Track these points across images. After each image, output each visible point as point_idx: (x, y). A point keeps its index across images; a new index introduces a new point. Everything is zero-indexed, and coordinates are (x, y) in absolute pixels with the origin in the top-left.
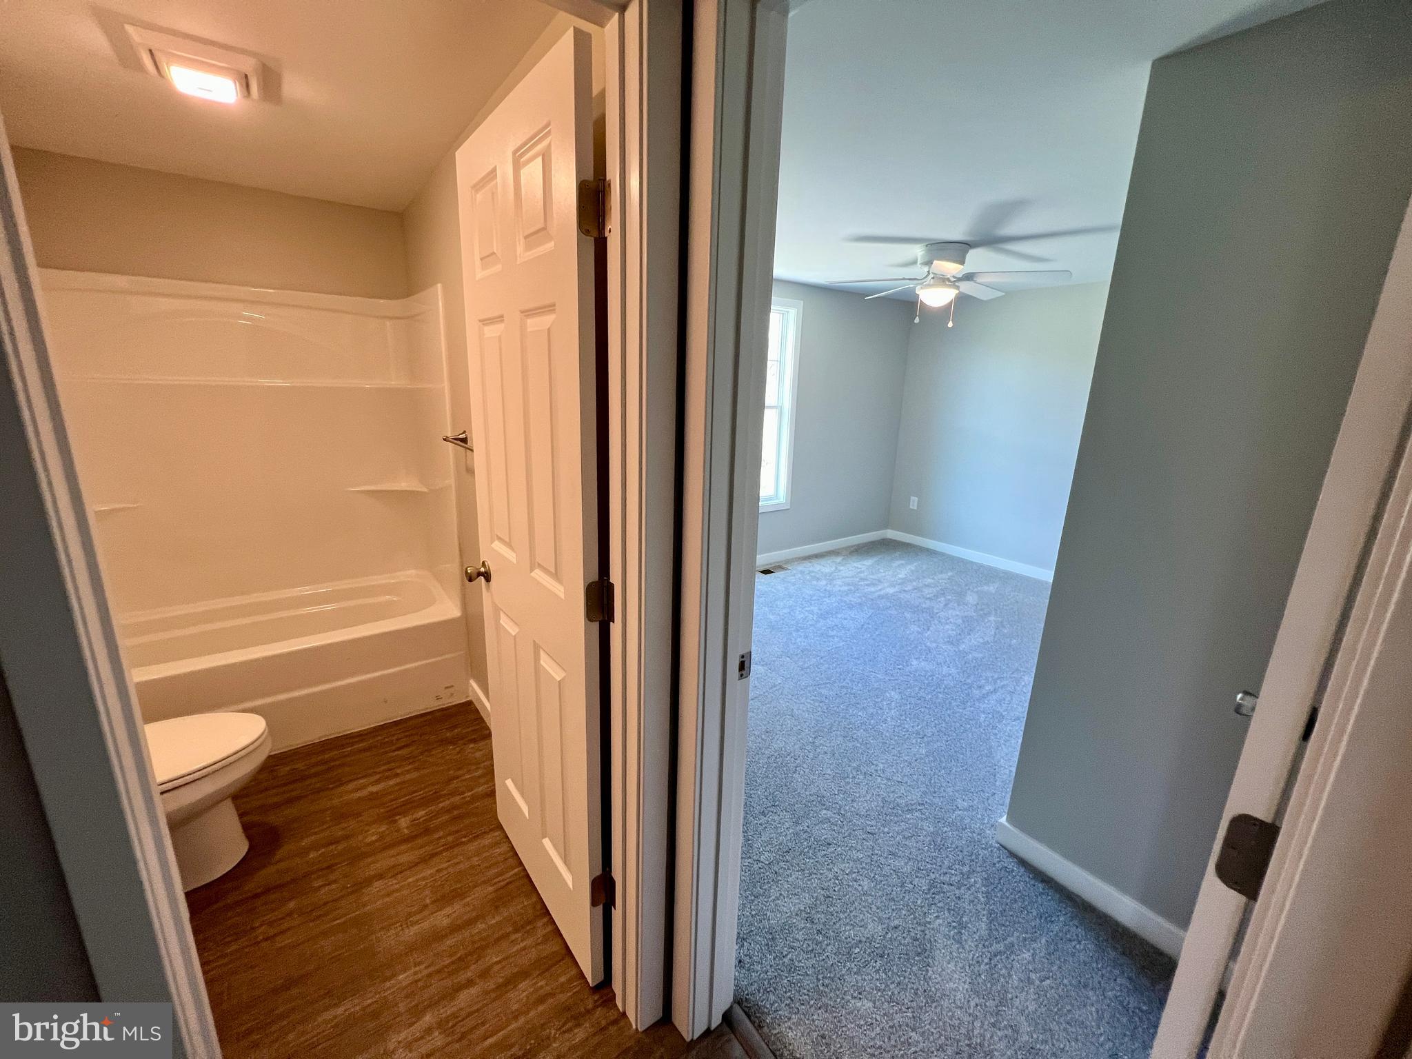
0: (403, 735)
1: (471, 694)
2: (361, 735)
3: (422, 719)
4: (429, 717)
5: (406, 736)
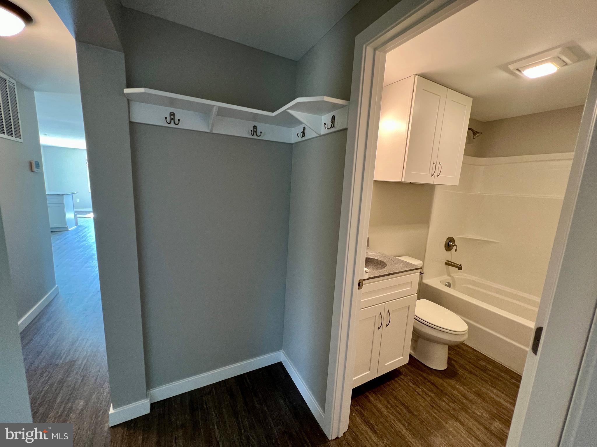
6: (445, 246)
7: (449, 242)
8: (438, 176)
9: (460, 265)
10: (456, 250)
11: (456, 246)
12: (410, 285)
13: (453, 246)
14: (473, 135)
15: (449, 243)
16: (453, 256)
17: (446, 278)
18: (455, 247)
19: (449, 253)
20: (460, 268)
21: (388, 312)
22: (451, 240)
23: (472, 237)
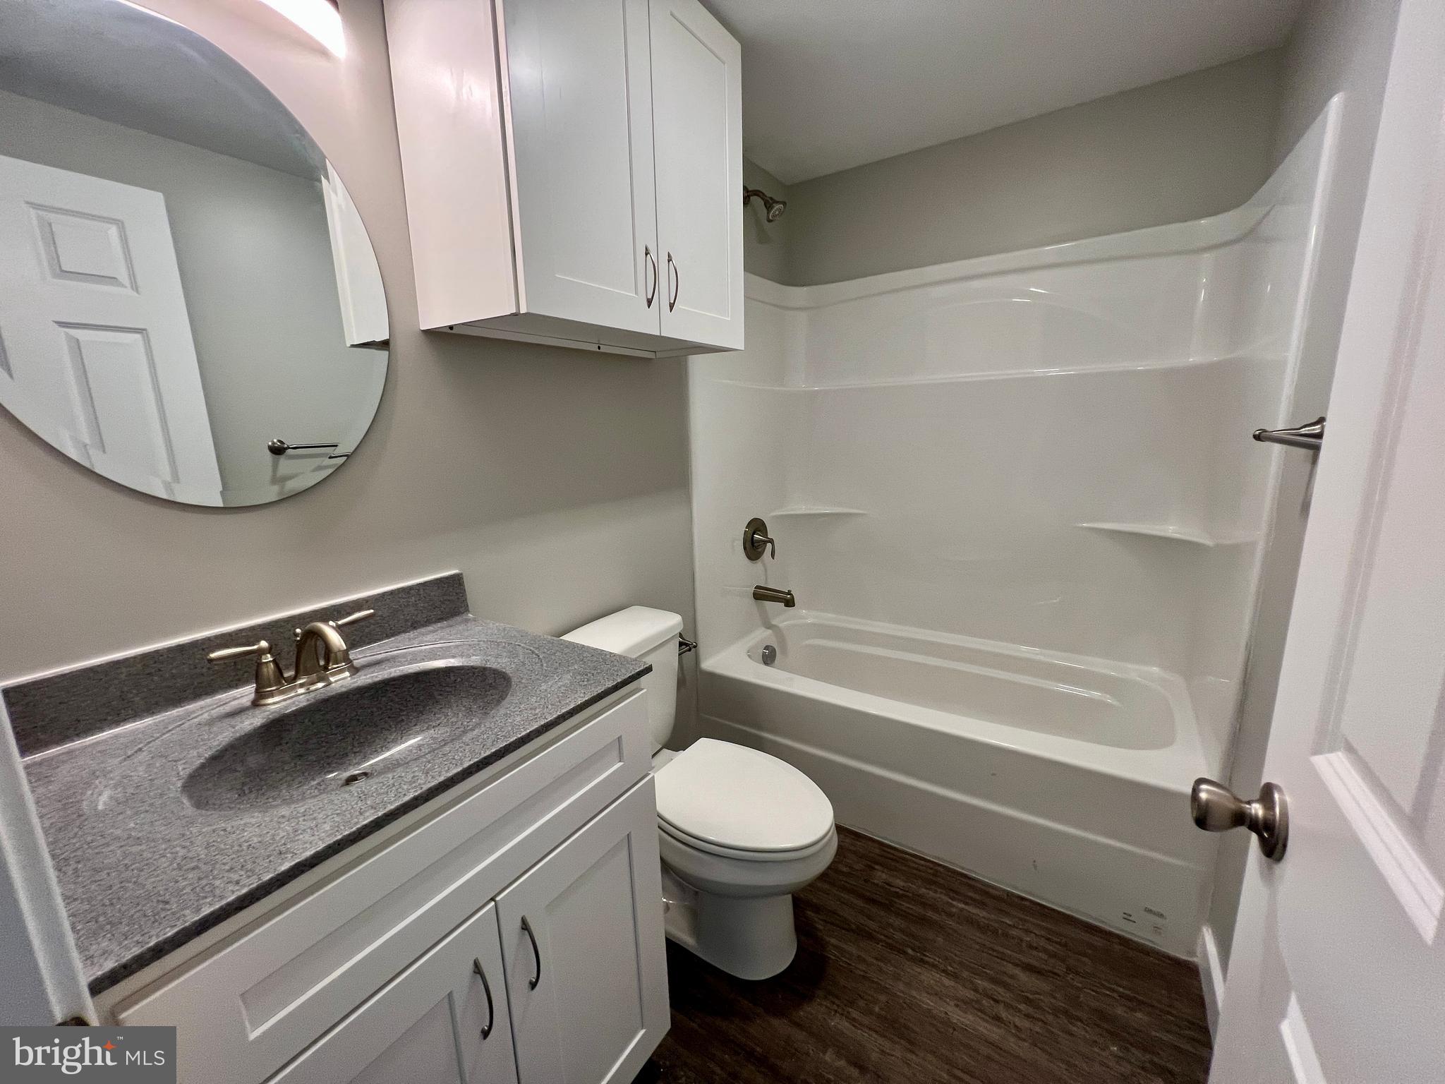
0: (1042, 943)
1: (1199, 950)
2: (987, 894)
3: (1086, 937)
4: (1098, 941)
5: (1045, 951)
6: (745, 548)
7: (754, 533)
8: (672, 306)
9: (789, 593)
10: (773, 555)
11: (771, 541)
12: (615, 753)
13: (765, 543)
14: (765, 211)
15: (753, 537)
16: (769, 572)
17: (761, 636)
18: (769, 545)
19: (759, 564)
20: (790, 603)
21: (525, 926)
22: (757, 526)
23: (803, 509)
